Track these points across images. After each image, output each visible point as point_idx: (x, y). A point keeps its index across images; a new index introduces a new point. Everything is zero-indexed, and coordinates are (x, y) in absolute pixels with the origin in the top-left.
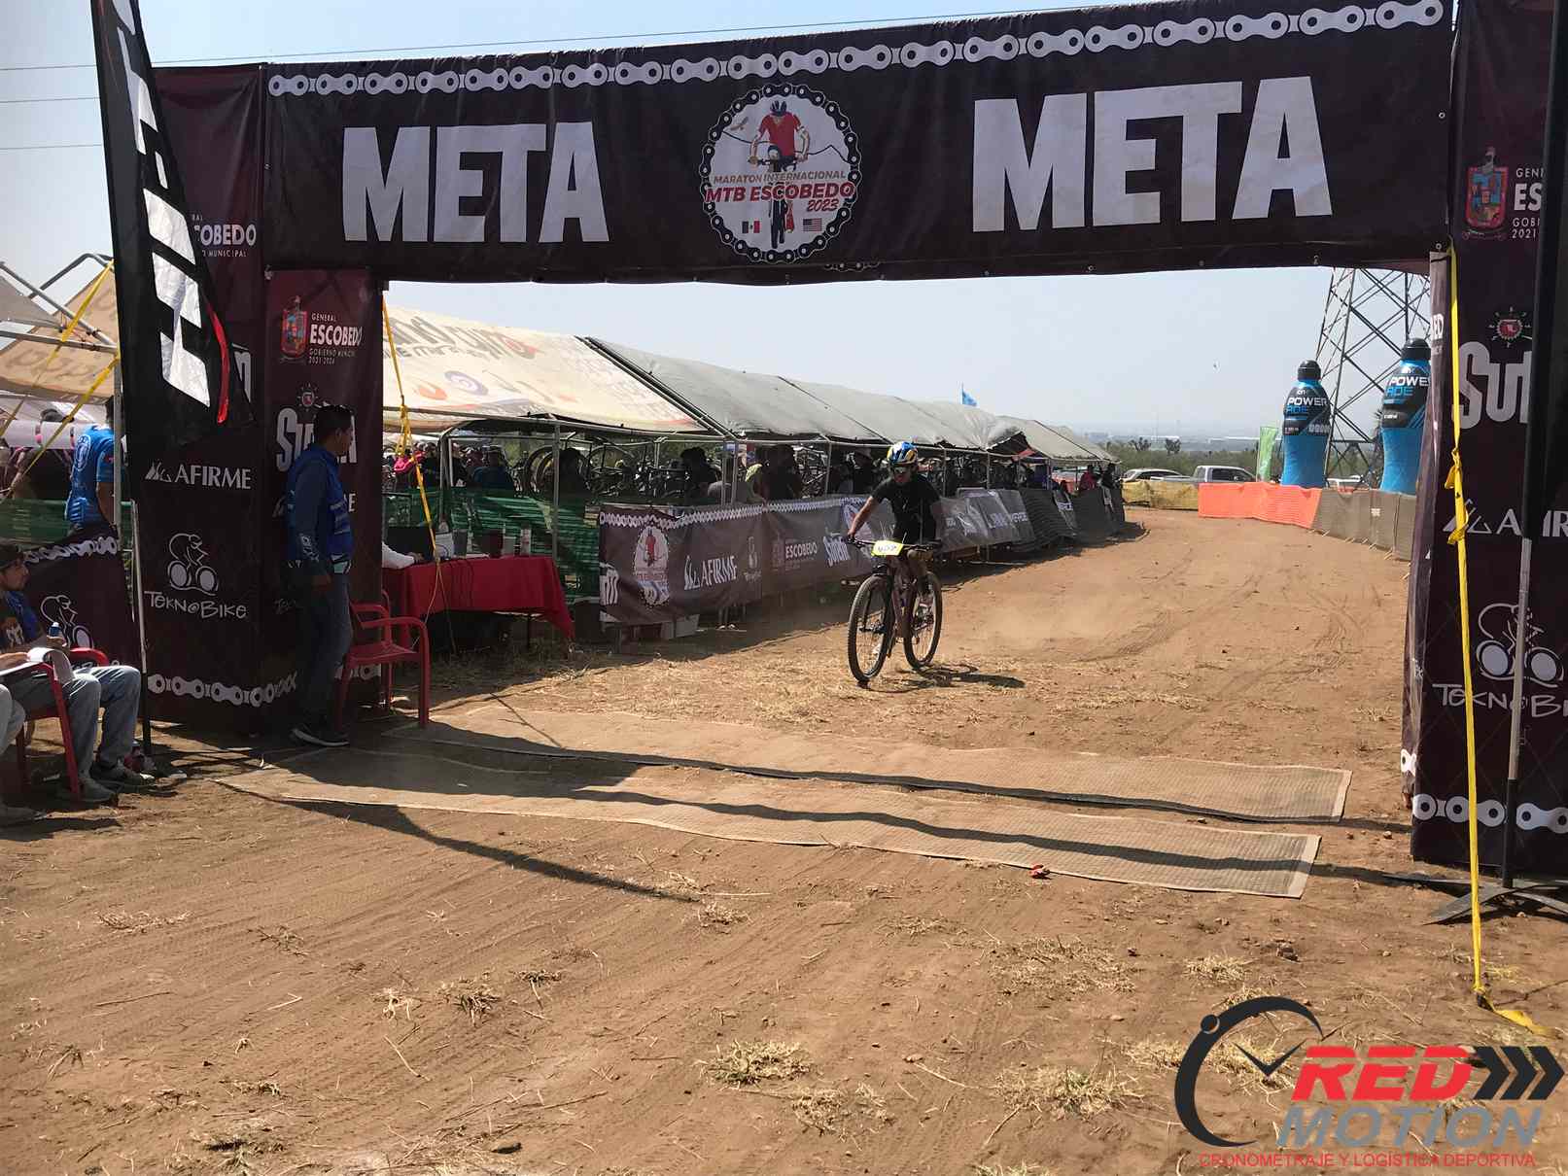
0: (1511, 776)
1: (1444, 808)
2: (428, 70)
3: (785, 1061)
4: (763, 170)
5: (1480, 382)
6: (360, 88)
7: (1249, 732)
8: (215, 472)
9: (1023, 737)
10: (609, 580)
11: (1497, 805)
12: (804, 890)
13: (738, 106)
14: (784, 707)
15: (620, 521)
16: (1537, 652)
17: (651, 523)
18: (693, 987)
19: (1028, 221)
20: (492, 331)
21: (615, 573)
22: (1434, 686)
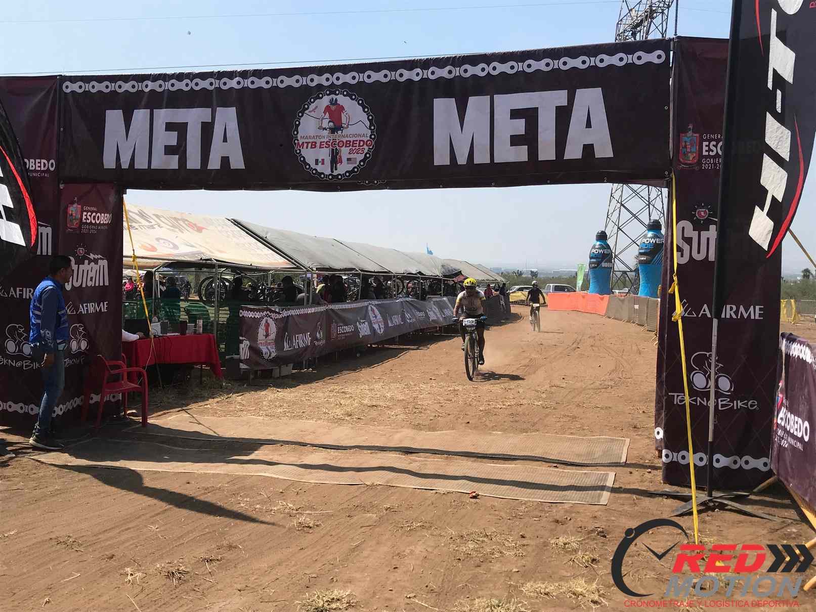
0: (710, 439)
1: (677, 457)
2: (148, 80)
3: (343, 600)
4: (326, 133)
5: (689, 241)
6: (113, 89)
7: (577, 420)
8: (30, 291)
9: (464, 425)
10: (244, 346)
11: (703, 455)
12: (351, 509)
13: (312, 100)
14: (339, 412)
15: (251, 315)
16: (721, 376)
17: (266, 315)
18: (293, 562)
19: (462, 160)
20: (180, 218)
21: (248, 342)
22: (670, 394)
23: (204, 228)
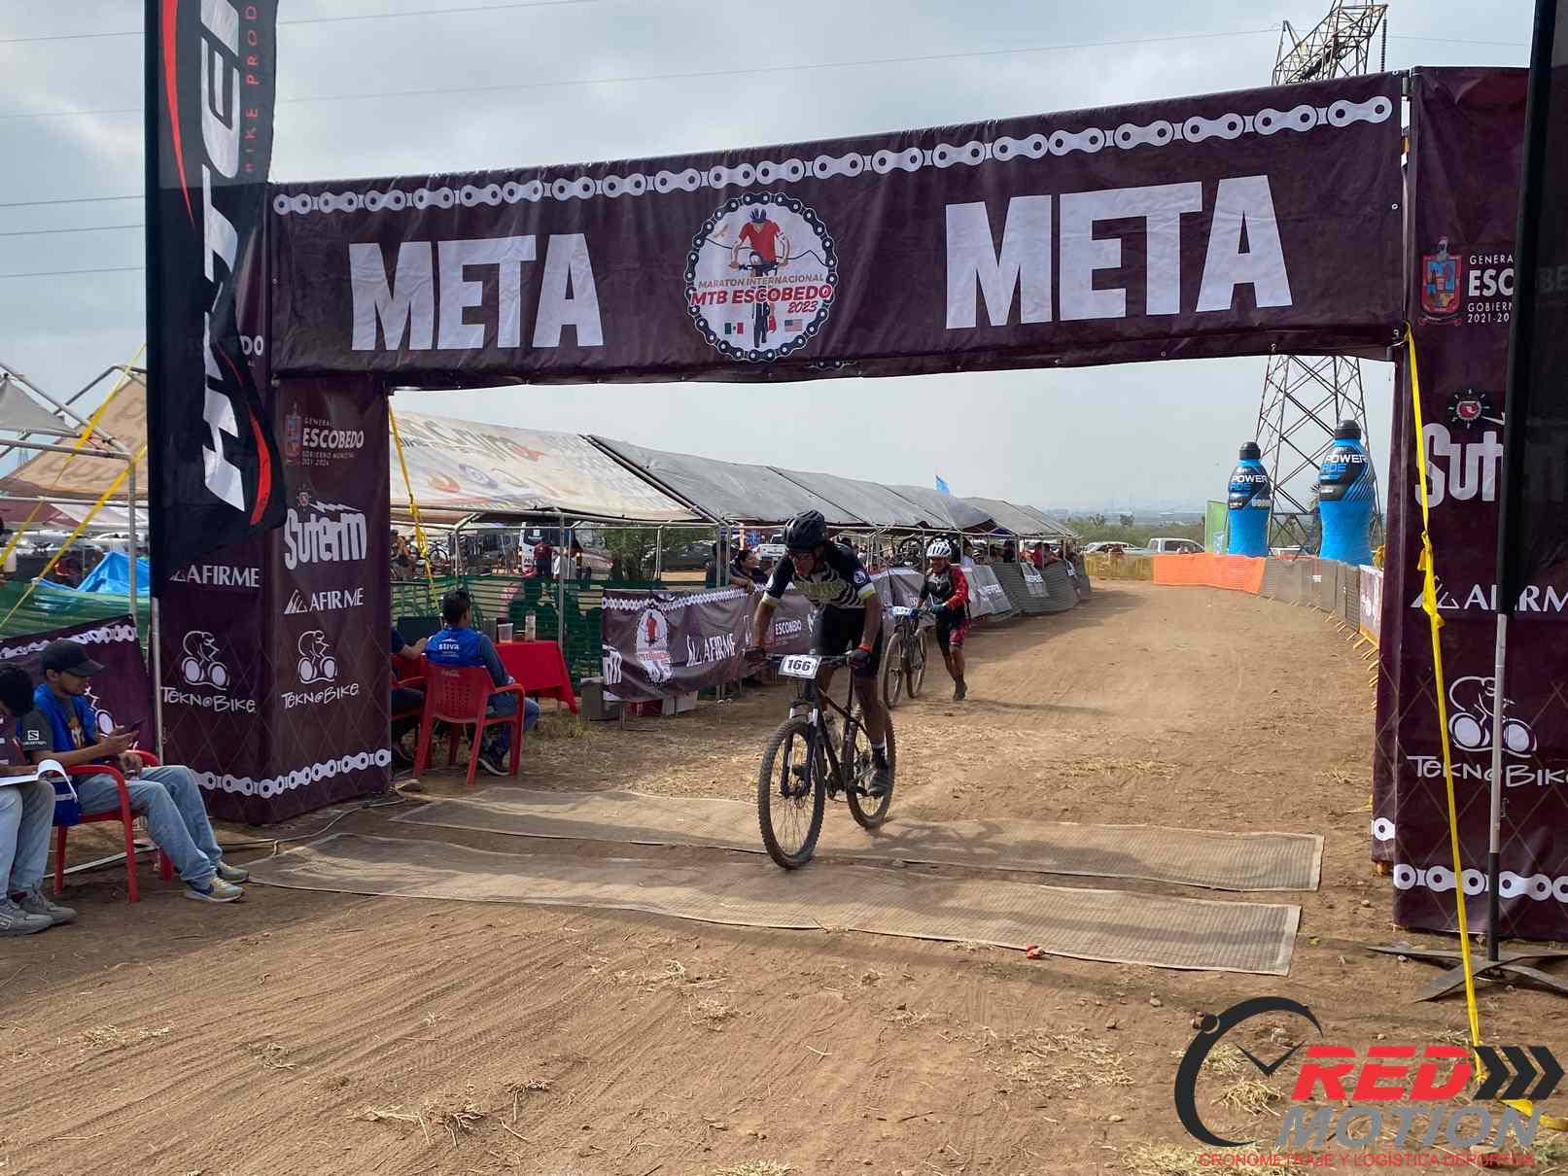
0: (1491, 851)
1: (1424, 878)
2: (424, 187)
4: (746, 274)
5: (1443, 463)
6: (361, 206)
7: (1220, 798)
8: (225, 573)
10: (612, 661)
11: (1475, 873)
12: (796, 980)
13: (719, 214)
16: (1511, 723)
17: (650, 606)
19: (999, 317)
20: (498, 436)
21: (617, 654)
22: (1409, 758)
23: (538, 453)
